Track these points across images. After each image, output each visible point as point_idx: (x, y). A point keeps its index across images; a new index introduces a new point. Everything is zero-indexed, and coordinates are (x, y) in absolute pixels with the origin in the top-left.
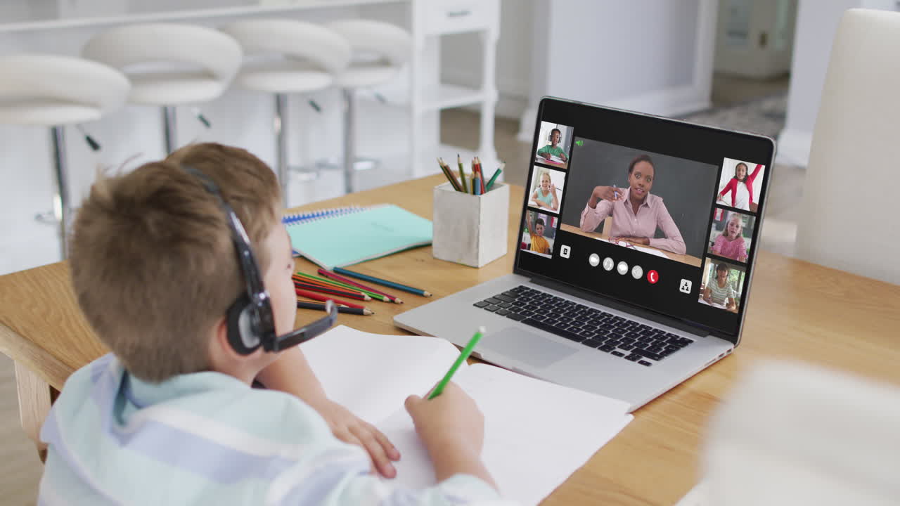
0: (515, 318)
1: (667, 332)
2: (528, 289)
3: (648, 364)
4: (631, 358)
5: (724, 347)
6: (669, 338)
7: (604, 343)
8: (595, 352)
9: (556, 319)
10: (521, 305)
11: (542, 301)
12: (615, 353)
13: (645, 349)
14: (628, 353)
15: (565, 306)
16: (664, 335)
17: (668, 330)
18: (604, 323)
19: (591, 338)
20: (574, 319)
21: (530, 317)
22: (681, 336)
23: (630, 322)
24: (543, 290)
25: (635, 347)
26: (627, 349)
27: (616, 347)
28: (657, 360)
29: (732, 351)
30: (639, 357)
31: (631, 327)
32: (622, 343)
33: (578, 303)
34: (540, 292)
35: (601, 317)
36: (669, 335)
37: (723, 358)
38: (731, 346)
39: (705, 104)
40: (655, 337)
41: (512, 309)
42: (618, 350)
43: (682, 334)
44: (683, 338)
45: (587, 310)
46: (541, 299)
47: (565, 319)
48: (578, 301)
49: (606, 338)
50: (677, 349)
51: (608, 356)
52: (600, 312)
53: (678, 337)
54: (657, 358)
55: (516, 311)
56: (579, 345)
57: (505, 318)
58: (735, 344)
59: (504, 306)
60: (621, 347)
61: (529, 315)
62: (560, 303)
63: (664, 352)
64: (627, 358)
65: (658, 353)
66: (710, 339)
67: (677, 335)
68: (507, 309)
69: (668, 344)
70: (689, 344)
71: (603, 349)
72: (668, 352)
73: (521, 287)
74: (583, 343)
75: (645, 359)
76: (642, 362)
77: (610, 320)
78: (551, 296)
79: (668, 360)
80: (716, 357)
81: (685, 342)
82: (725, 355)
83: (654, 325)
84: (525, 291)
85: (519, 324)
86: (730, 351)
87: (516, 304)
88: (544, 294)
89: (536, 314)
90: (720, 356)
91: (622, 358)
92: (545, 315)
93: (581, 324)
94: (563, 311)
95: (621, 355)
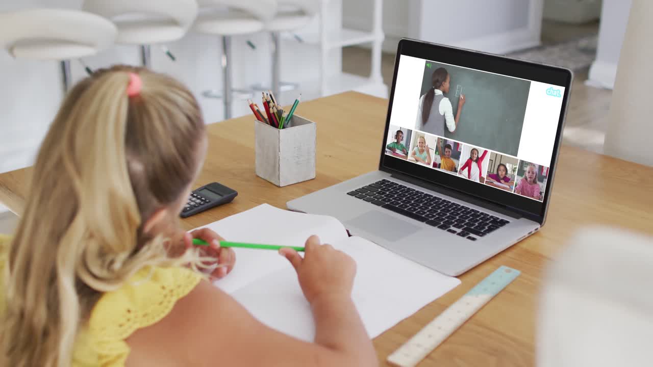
0: (378, 204)
1: (491, 215)
2: (389, 182)
3: (474, 239)
4: (462, 234)
5: (533, 226)
6: (492, 219)
7: (442, 223)
8: (435, 230)
9: (408, 205)
10: (382, 194)
11: (398, 191)
12: (450, 231)
13: (472, 228)
14: (459, 231)
15: (416, 194)
16: (488, 217)
17: (491, 213)
18: (444, 208)
19: (433, 219)
20: (421, 205)
21: (389, 203)
22: (501, 218)
23: (463, 207)
24: (400, 183)
25: (465, 226)
26: (459, 228)
27: (451, 226)
28: (481, 236)
29: (539, 229)
30: (468, 234)
31: (464, 211)
32: (456, 223)
33: (425, 193)
34: (397, 184)
35: (442, 203)
36: (492, 217)
37: (531, 235)
38: (538, 226)
39: (536, 42)
40: (481, 219)
41: (375, 197)
42: (452, 228)
43: (501, 217)
44: (502, 220)
45: (432, 198)
46: (398, 189)
47: (415, 205)
48: (425, 191)
49: (444, 219)
50: (497, 228)
51: (445, 232)
52: (441, 199)
53: (498, 218)
54: (481, 234)
55: (378, 199)
56: (423, 225)
57: (370, 204)
58: (541, 224)
59: (369, 194)
60: (454, 226)
61: (387, 202)
62: (412, 193)
63: (487, 230)
64: (459, 234)
65: (482, 231)
66: (523, 220)
67: (498, 217)
68: (372, 197)
69: (490, 224)
70: (507, 224)
71: (442, 227)
72: (490, 230)
73: (384, 180)
74: (427, 223)
75: (472, 235)
76: (469, 238)
77: (448, 205)
78: (406, 187)
79: (489, 236)
80: (526, 234)
81: (503, 223)
82: (533, 233)
83: (481, 210)
84: (387, 183)
85: (380, 208)
86: (536, 229)
87: (379, 193)
88: (401, 186)
89: (393, 200)
90: (529, 233)
91: (455, 235)
92: (400, 202)
93: (426, 208)
94: (414, 199)
95: (454, 232)
